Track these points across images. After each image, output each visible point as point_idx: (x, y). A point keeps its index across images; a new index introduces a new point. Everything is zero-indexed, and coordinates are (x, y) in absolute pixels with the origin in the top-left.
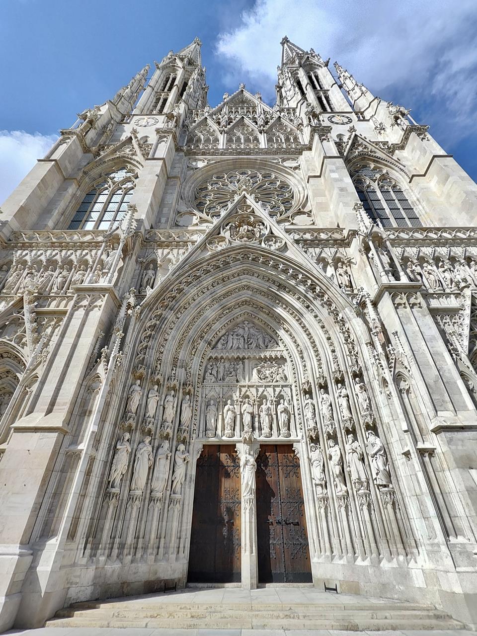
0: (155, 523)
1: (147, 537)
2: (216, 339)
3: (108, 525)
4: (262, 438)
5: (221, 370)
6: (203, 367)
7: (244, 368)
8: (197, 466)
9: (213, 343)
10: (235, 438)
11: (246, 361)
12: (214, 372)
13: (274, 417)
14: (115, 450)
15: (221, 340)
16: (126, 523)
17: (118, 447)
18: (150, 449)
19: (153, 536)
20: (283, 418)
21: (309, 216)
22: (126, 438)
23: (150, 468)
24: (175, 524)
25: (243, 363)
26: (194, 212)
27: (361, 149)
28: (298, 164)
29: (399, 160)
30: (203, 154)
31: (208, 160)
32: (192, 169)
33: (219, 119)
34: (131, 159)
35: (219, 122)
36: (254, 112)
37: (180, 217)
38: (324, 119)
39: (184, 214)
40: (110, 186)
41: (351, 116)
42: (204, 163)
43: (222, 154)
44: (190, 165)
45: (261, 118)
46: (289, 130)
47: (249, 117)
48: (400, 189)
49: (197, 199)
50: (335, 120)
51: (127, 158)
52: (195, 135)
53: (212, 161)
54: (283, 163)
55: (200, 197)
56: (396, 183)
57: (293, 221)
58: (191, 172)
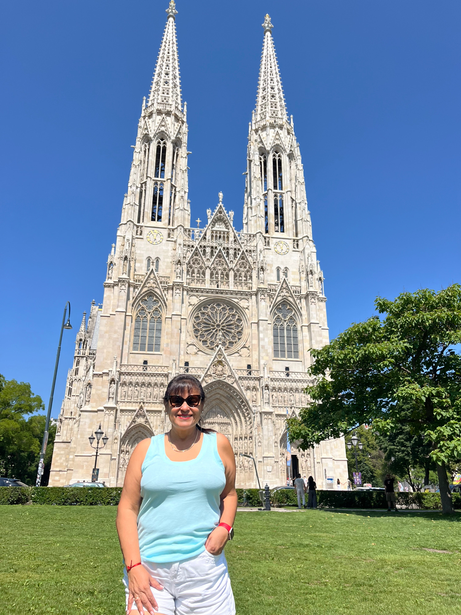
7: (215, 426)
21: (249, 349)
25: (215, 424)
26: (194, 344)
27: (285, 293)
28: (248, 304)
29: (301, 308)
30: (197, 291)
31: (200, 297)
32: (191, 305)
33: (205, 247)
34: (156, 292)
35: (205, 251)
36: (228, 237)
37: (188, 346)
38: (272, 246)
39: (190, 345)
40: (147, 315)
41: (290, 243)
42: (197, 299)
43: (207, 292)
44: (190, 301)
45: (231, 252)
46: (248, 267)
47: (224, 248)
48: (297, 329)
49: (194, 327)
50: (279, 249)
51: (153, 291)
52: (191, 267)
53: (202, 298)
54: (241, 302)
55: (196, 326)
56: (296, 324)
57: (240, 353)
58: (191, 307)
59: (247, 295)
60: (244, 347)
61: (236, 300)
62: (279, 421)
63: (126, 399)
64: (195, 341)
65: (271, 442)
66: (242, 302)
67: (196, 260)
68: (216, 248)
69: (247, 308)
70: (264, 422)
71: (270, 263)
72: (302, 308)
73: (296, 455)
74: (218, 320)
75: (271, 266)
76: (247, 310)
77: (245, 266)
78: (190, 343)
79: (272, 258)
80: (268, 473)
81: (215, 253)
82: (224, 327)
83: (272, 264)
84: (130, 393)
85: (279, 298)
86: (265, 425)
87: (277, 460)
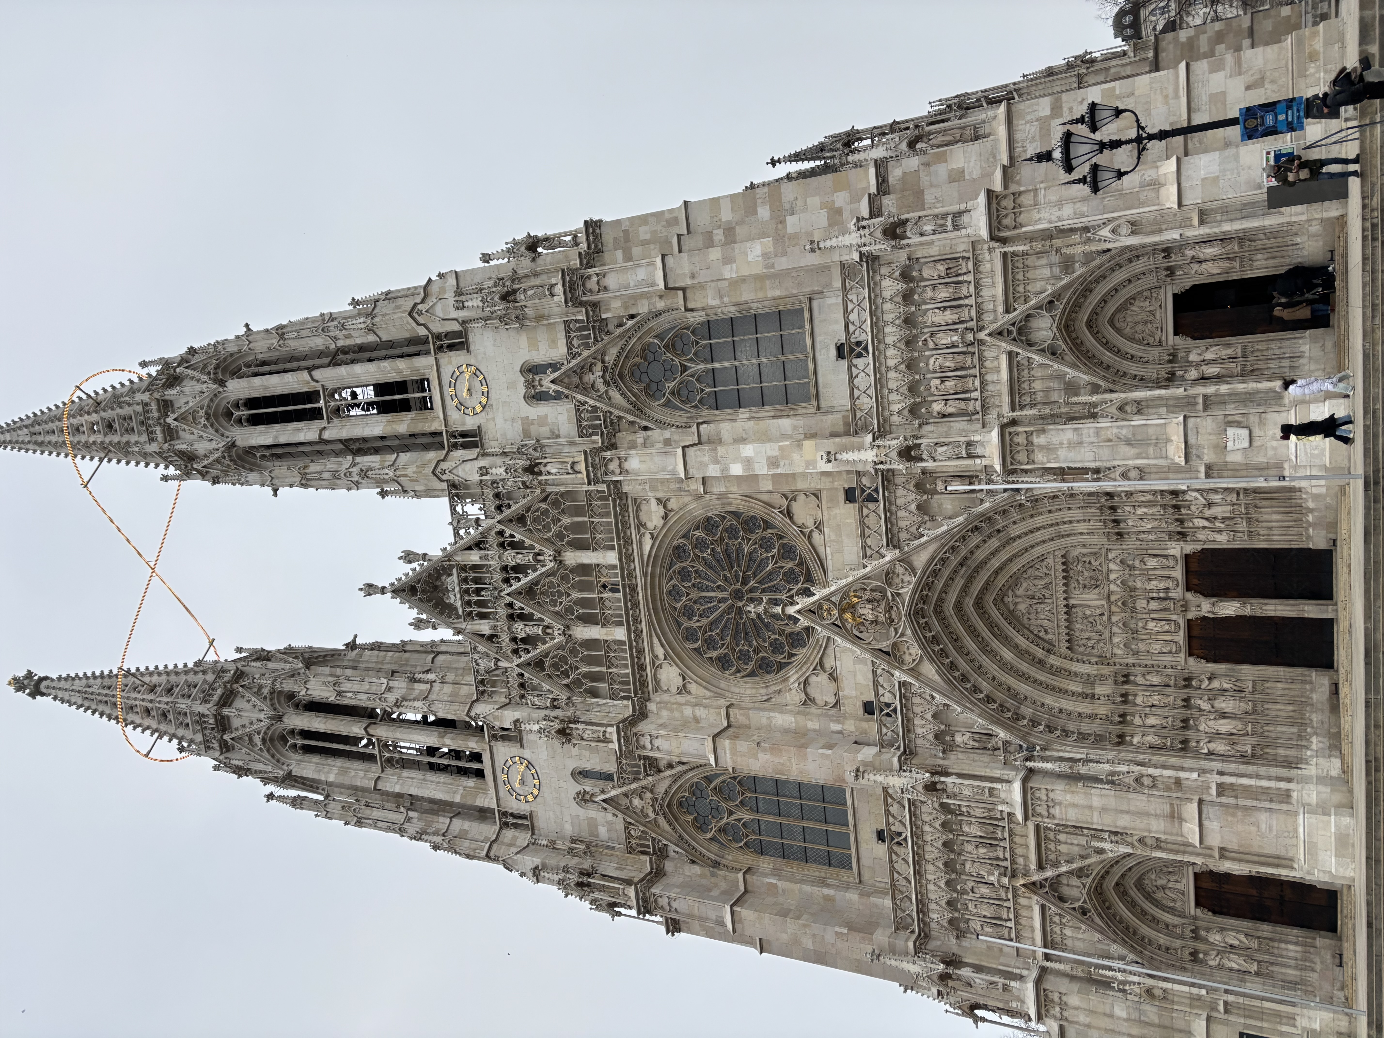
0: (1279, 707)
1: (1291, 714)
2: (1040, 641)
3: (1281, 751)
4: (1180, 590)
5: (1087, 635)
6: (1085, 658)
7: (1081, 606)
8: (1215, 661)
9: (1046, 645)
10: (1181, 621)
11: (1072, 602)
12: (1090, 643)
13: (1150, 573)
14: (1210, 753)
15: (1041, 634)
16: (1279, 735)
17: (1206, 751)
18: (1202, 719)
19: (1290, 708)
20: (1152, 563)
22: (1194, 744)
23: (1224, 717)
24: (1279, 685)
25: (1074, 606)
26: (802, 679)
27: (596, 376)
28: (653, 502)
29: (632, 317)
30: (642, 668)
31: (656, 657)
32: (684, 686)
33: (514, 640)
34: (666, 792)
35: (525, 640)
36: (475, 568)
37: (813, 701)
38: (470, 423)
39: (806, 694)
40: (739, 820)
41: (450, 363)
42: (665, 665)
43: (638, 635)
44: (674, 690)
45: (511, 558)
46: (543, 506)
47: (507, 581)
48: (702, 324)
49: (752, 674)
50: (475, 402)
51: (663, 799)
52: (578, 683)
53: (660, 651)
54: (650, 525)
55: (749, 668)
56: (688, 328)
57: (810, 524)
58: (692, 687)
59: (624, 508)
60: (789, 514)
61: (647, 543)
62: (1037, 385)
63: (1008, 924)
64: (794, 676)
65: (1124, 432)
66: (651, 521)
67: (555, 665)
68: (510, 605)
69: (665, 507)
70: (1041, 459)
71: (518, 427)
72: (632, 312)
73: (1175, 296)
74: (720, 595)
75: (526, 422)
76: (671, 505)
77: (542, 514)
78: (803, 697)
79: (505, 420)
80: (1255, 444)
81: (523, 609)
82: (737, 576)
83: (522, 419)
84: (986, 911)
85: (616, 395)
86: (1057, 459)
87: (1200, 400)
